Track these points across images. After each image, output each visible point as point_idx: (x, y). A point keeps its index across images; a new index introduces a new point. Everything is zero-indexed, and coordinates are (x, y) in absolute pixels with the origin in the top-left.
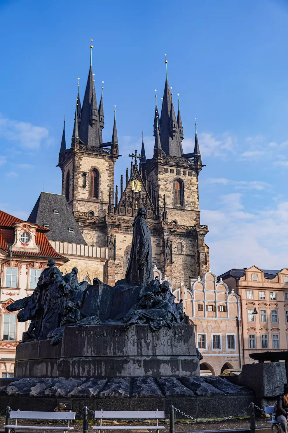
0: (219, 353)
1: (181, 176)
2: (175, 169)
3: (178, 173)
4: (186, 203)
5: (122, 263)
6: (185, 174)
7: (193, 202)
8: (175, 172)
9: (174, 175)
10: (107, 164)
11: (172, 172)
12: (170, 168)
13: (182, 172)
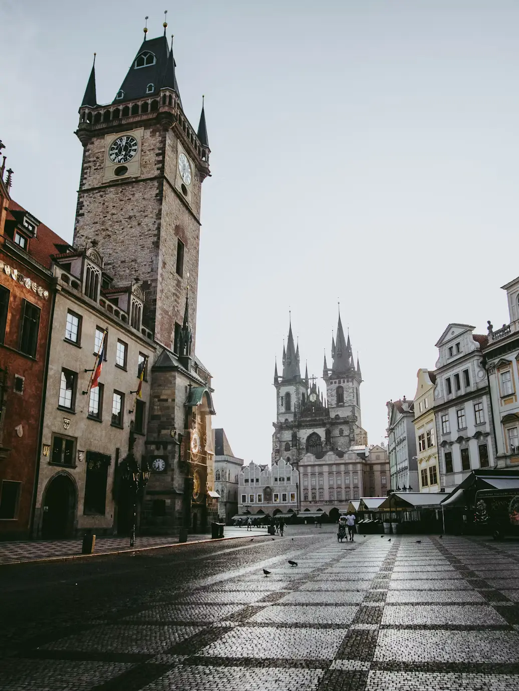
0: (286, 503)
1: (342, 385)
2: (337, 381)
3: (340, 383)
4: (345, 401)
5: (305, 447)
6: (344, 382)
7: (350, 400)
8: (337, 382)
9: (337, 385)
10: (295, 388)
11: (335, 383)
12: (333, 381)
13: (342, 382)
